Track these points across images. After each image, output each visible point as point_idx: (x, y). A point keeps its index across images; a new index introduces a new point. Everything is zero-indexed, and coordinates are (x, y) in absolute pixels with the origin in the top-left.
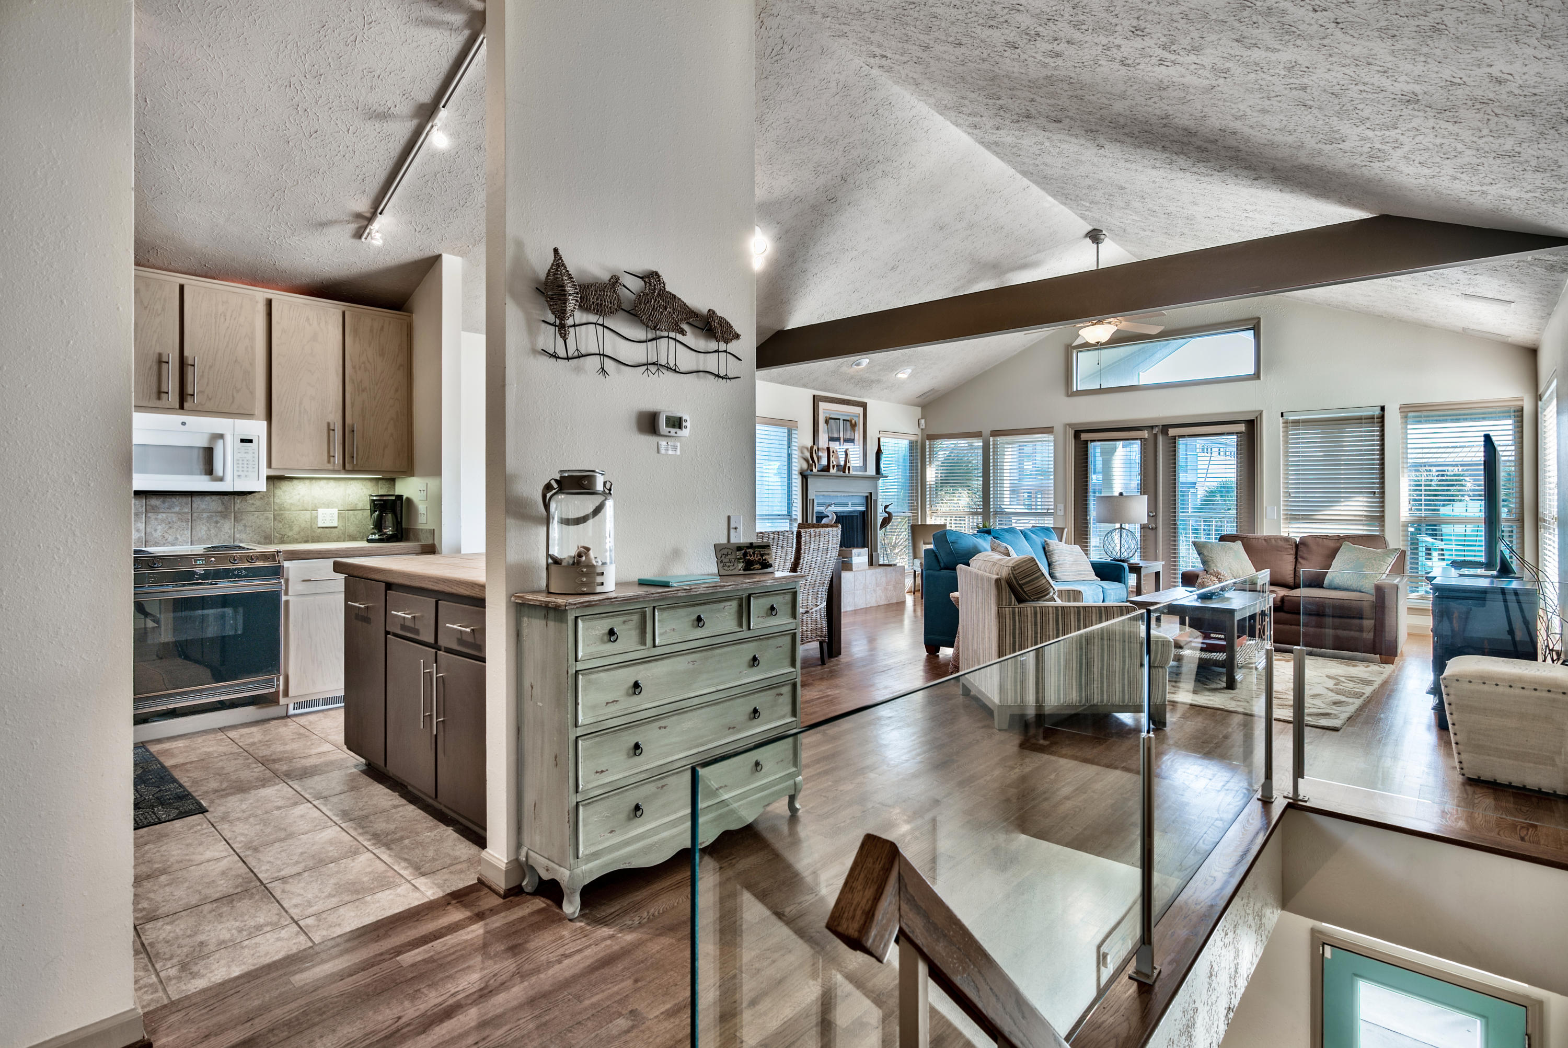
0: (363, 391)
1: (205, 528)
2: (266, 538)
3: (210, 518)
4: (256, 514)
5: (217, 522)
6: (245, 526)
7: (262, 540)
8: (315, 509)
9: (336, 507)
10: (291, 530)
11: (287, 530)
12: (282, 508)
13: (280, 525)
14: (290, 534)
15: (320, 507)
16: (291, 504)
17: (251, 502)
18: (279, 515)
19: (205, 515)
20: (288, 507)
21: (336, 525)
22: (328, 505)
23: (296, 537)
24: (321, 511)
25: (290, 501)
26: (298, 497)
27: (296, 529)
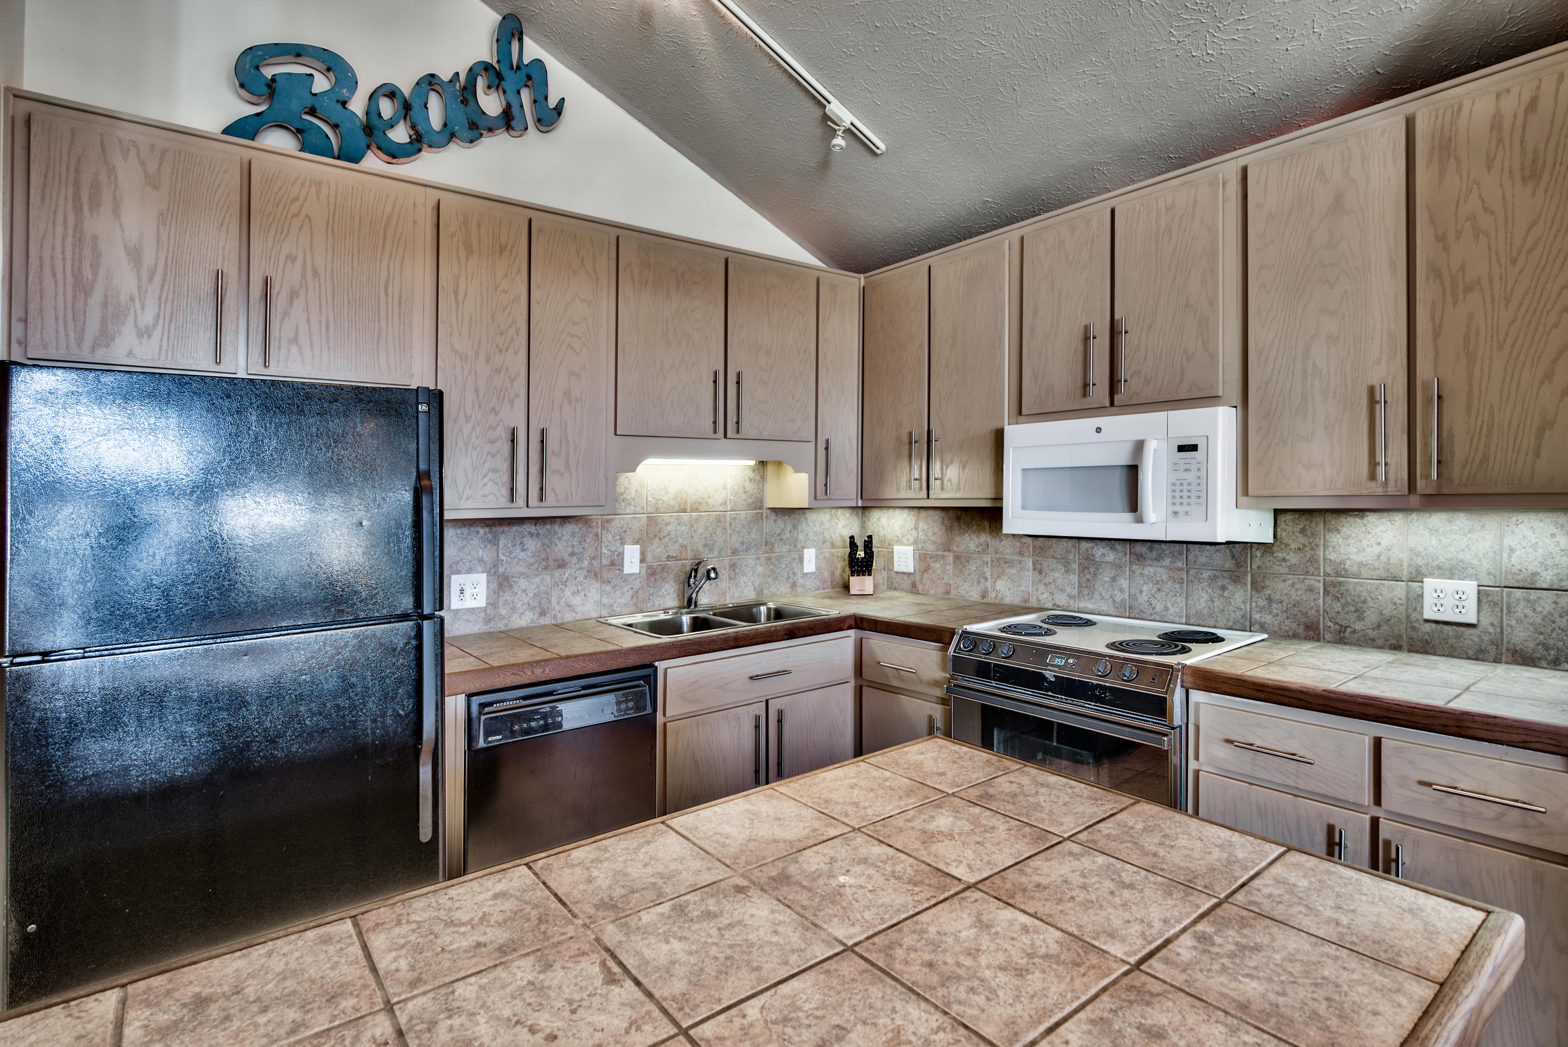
0: (1468, 289)
1: (1205, 597)
2: (1308, 627)
3: (1213, 579)
4: (1291, 579)
5: (1223, 588)
6: (1270, 600)
7: (1301, 630)
8: (1417, 577)
9: (1475, 577)
10: (1360, 618)
11: (1352, 617)
12: (1340, 571)
13: (1337, 606)
14: (1358, 626)
15: (1431, 575)
16: (1361, 565)
17: (1280, 555)
18: (1334, 585)
19: (1206, 574)
20: (1354, 569)
21: (1473, 621)
22: (1451, 571)
23: (1371, 633)
24: (1430, 584)
25: (1357, 558)
26: (1376, 550)
27: (1371, 617)
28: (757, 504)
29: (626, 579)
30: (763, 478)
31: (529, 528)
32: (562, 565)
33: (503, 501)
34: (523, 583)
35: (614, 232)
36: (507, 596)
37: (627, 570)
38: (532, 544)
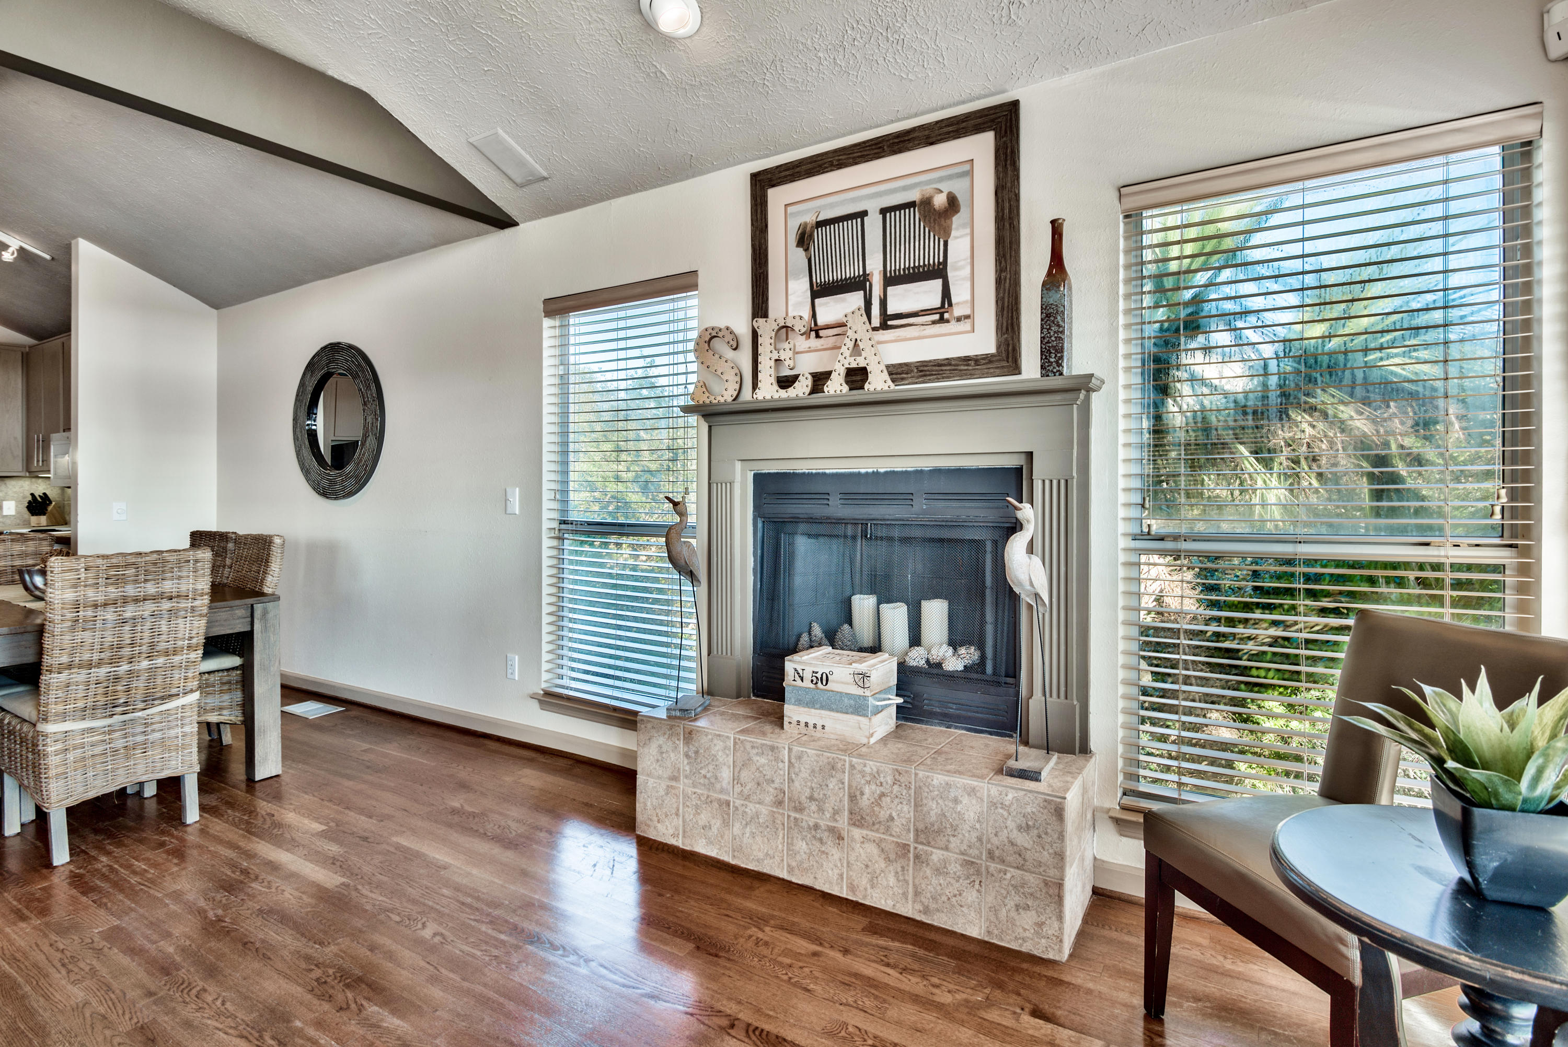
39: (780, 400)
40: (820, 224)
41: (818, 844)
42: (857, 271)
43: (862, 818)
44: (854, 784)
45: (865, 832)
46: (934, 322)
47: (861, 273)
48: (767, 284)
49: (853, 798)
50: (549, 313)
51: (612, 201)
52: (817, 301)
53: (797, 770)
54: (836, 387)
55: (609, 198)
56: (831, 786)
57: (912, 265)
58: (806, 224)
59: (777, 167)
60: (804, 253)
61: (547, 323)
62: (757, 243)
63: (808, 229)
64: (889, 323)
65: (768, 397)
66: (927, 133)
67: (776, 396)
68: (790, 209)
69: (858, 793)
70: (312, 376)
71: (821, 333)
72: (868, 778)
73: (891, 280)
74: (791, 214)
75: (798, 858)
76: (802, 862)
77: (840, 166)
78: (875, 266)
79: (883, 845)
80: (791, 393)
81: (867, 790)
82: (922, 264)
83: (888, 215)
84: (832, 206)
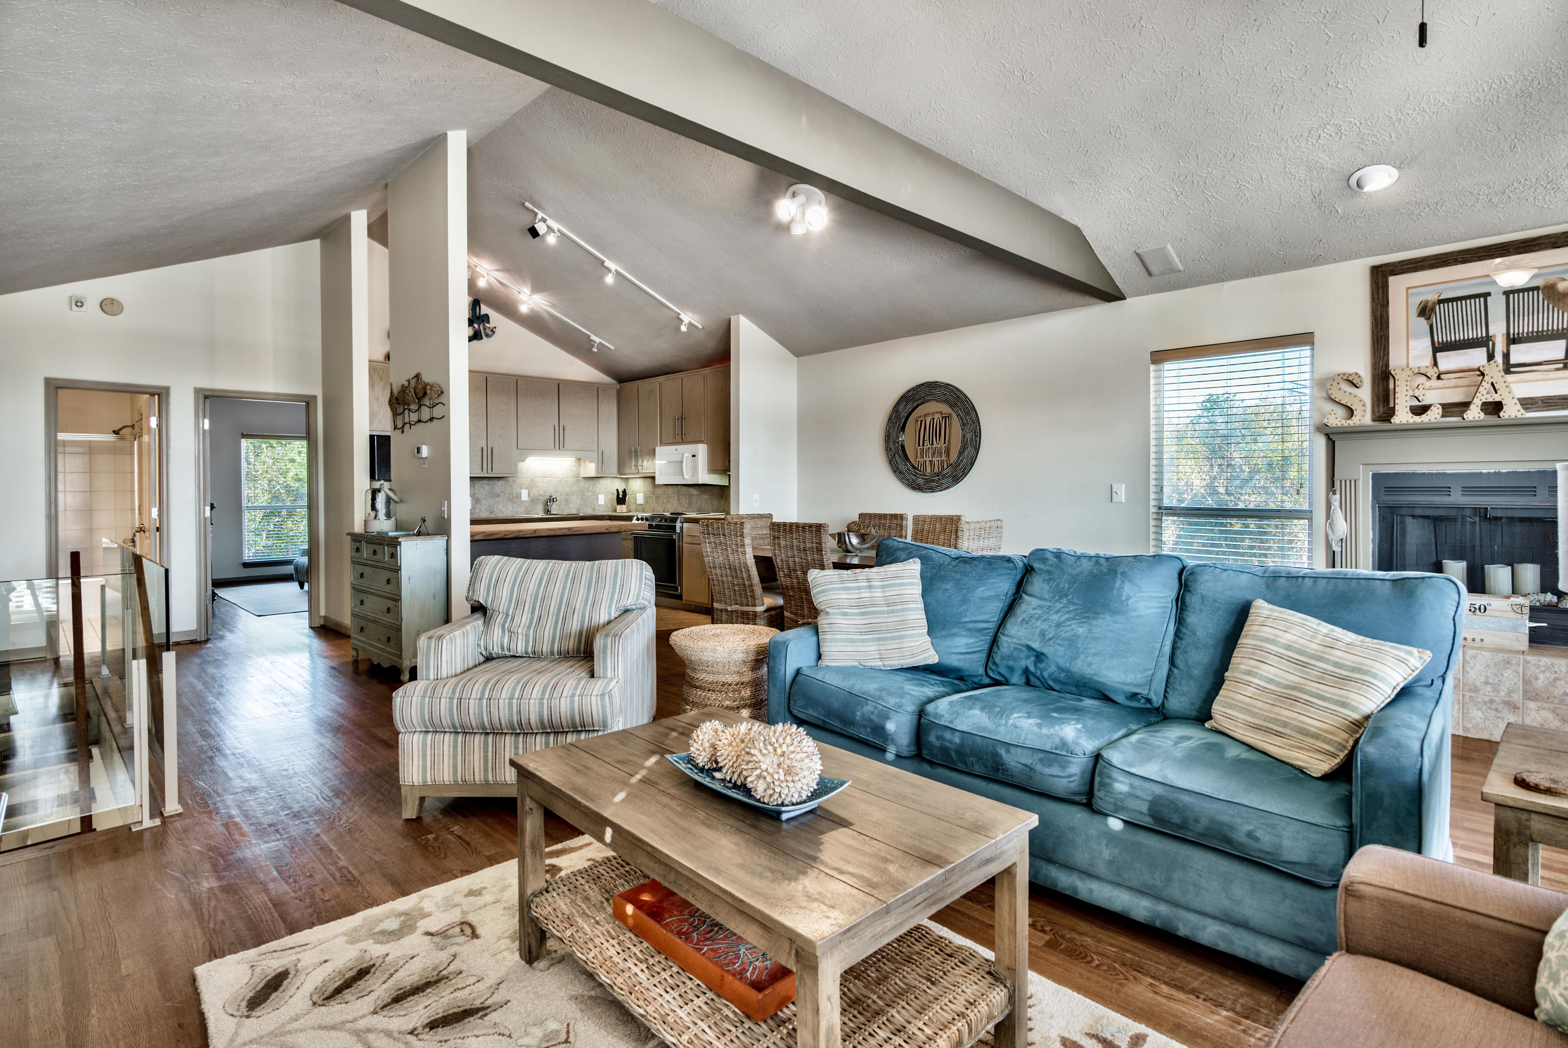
28: (577, 476)
29: (523, 502)
30: (580, 465)
31: (486, 482)
32: (498, 496)
33: (480, 471)
34: (484, 502)
35: (515, 378)
36: (478, 506)
37: (523, 499)
38: (487, 488)
39: (1415, 423)
40: (1441, 302)
41: (1494, 713)
42: (1480, 333)
43: (1537, 694)
44: (1529, 673)
45: (1539, 704)
46: (1557, 369)
47: (1484, 335)
48: (1388, 342)
49: (1526, 682)
50: (1154, 362)
51: (1225, 284)
52: (1438, 355)
53: (1472, 665)
54: (1474, 414)
55: (1223, 280)
56: (1506, 675)
57: (1535, 330)
58: (1427, 302)
59: (1400, 262)
60: (1425, 321)
61: (1152, 367)
62: (1379, 314)
63: (1430, 304)
64: (1512, 370)
65: (1404, 421)
66: (1553, 240)
67: (1411, 421)
68: (1410, 291)
69: (1533, 679)
70: (906, 405)
71: (1442, 376)
72: (1542, 669)
73: (1512, 340)
74: (1412, 294)
75: (1474, 721)
76: (1477, 724)
77: (1464, 261)
78: (1498, 330)
79: (1558, 711)
80: (1425, 418)
81: (1541, 676)
82: (1545, 328)
83: (1511, 296)
84: (1454, 289)
